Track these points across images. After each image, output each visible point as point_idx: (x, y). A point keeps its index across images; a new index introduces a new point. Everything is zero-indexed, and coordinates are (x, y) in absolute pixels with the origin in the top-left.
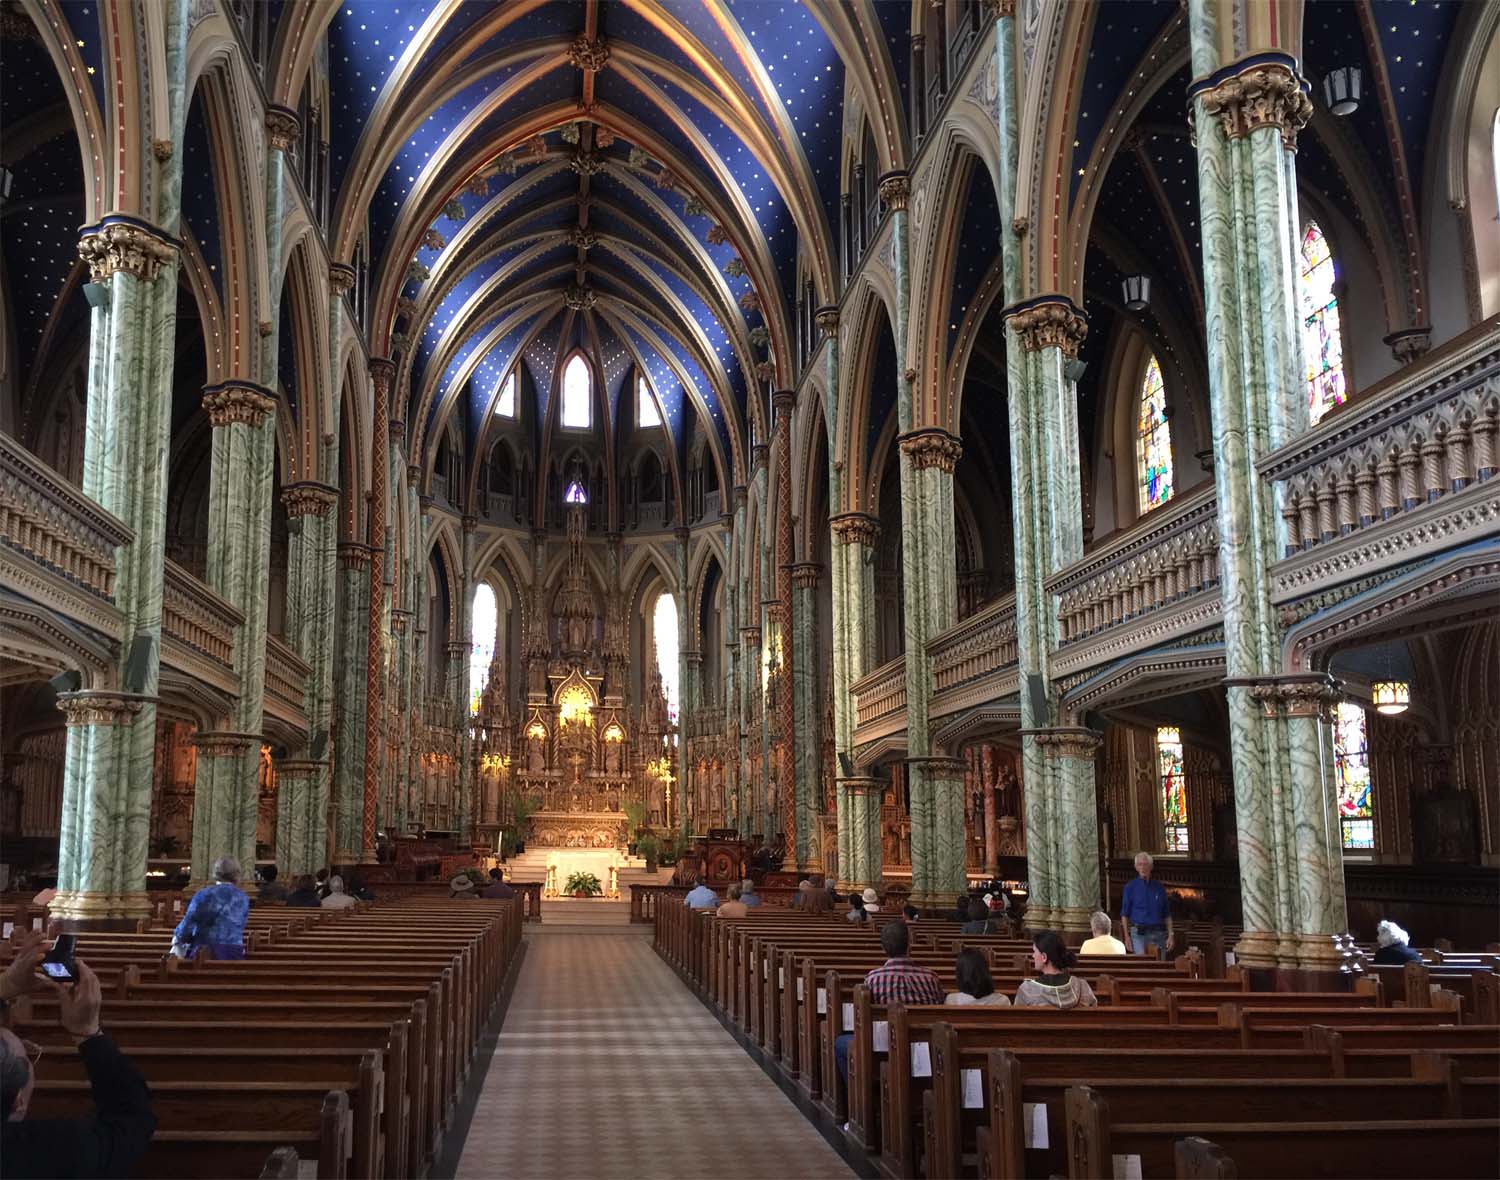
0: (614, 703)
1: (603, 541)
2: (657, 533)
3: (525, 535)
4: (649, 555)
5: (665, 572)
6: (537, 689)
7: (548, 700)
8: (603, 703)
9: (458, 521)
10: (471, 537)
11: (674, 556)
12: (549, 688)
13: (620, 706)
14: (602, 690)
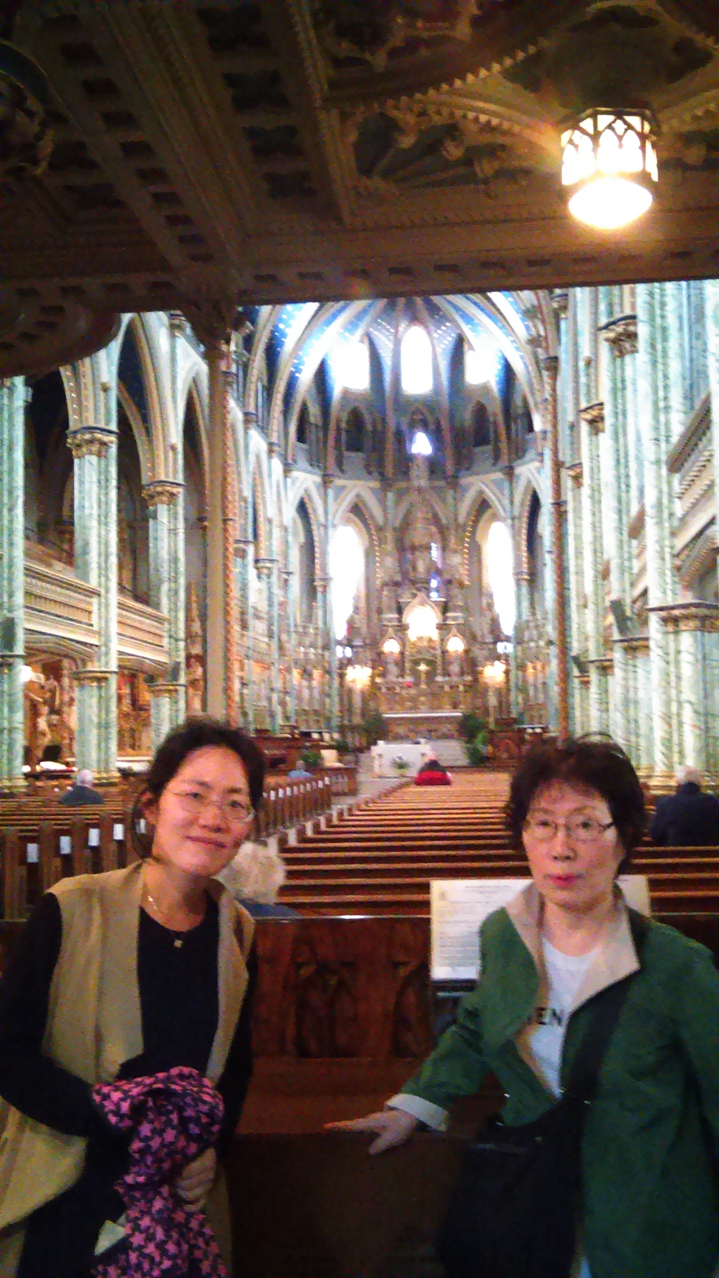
0: (455, 619)
1: (442, 483)
2: (487, 472)
3: (375, 484)
4: (481, 492)
5: (496, 506)
6: (390, 610)
7: (400, 620)
8: (445, 618)
9: (318, 479)
10: (331, 492)
11: (502, 491)
12: (400, 610)
13: (461, 621)
14: (445, 608)
